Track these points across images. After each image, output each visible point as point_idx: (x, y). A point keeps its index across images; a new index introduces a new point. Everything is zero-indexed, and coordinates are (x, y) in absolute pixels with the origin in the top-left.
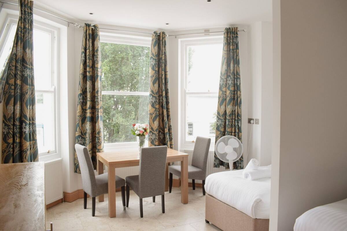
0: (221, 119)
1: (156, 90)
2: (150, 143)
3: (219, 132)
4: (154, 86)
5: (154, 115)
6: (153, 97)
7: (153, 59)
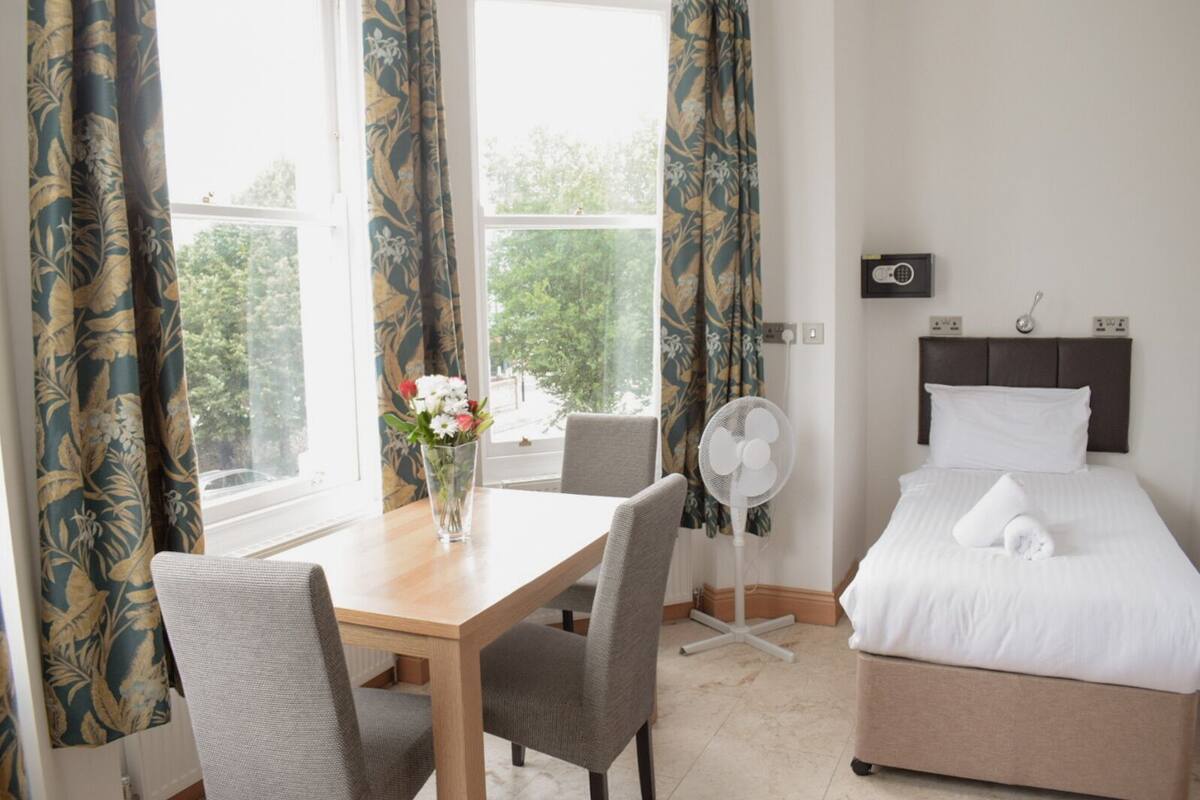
0: (681, 333)
1: (406, 199)
2: (392, 474)
3: (675, 388)
4: (397, 177)
5: (403, 331)
6: (393, 235)
7: (387, 33)
